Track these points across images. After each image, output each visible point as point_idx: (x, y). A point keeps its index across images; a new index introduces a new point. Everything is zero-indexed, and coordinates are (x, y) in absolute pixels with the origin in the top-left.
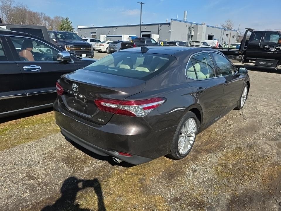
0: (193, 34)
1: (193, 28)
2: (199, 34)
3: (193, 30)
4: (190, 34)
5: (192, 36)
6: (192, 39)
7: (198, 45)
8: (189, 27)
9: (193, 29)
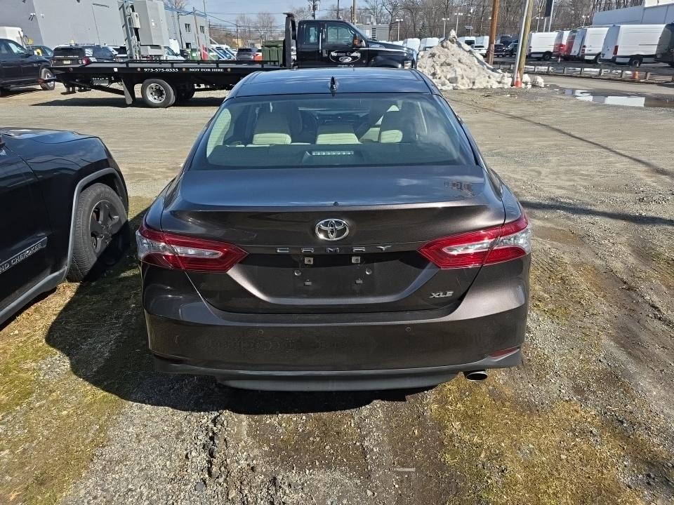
0: (137, 24)
1: (132, 7)
2: (153, 24)
3: (135, 14)
4: (130, 24)
5: (136, 30)
6: (138, 40)
7: (159, 56)
8: (123, 6)
9: (133, 11)
